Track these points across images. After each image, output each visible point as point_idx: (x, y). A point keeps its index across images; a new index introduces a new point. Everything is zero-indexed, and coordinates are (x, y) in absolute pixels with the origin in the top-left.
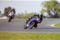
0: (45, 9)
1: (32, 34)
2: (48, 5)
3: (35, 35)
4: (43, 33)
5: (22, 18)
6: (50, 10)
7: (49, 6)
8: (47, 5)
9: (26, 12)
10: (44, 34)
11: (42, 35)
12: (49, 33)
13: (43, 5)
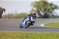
0: (35, 9)
1: (21, 33)
2: (38, 5)
3: (25, 35)
4: (33, 32)
5: (12, 18)
6: (40, 10)
7: (38, 7)
8: (36, 5)
9: (16, 12)
10: (34, 34)
11: (32, 35)
12: (38, 33)
13: (32, 5)
